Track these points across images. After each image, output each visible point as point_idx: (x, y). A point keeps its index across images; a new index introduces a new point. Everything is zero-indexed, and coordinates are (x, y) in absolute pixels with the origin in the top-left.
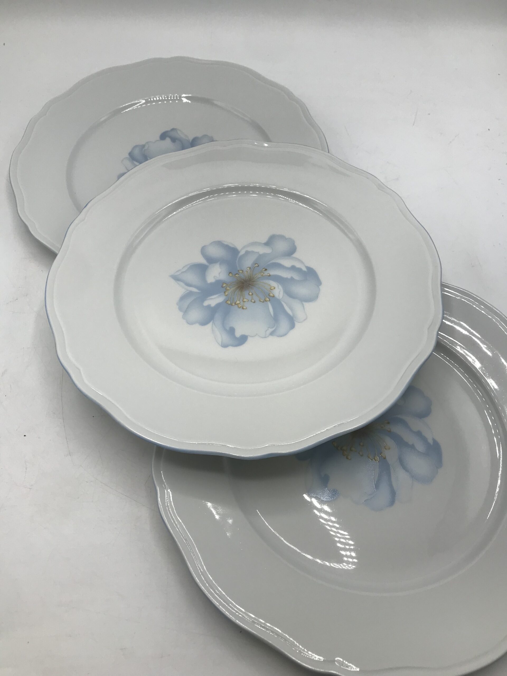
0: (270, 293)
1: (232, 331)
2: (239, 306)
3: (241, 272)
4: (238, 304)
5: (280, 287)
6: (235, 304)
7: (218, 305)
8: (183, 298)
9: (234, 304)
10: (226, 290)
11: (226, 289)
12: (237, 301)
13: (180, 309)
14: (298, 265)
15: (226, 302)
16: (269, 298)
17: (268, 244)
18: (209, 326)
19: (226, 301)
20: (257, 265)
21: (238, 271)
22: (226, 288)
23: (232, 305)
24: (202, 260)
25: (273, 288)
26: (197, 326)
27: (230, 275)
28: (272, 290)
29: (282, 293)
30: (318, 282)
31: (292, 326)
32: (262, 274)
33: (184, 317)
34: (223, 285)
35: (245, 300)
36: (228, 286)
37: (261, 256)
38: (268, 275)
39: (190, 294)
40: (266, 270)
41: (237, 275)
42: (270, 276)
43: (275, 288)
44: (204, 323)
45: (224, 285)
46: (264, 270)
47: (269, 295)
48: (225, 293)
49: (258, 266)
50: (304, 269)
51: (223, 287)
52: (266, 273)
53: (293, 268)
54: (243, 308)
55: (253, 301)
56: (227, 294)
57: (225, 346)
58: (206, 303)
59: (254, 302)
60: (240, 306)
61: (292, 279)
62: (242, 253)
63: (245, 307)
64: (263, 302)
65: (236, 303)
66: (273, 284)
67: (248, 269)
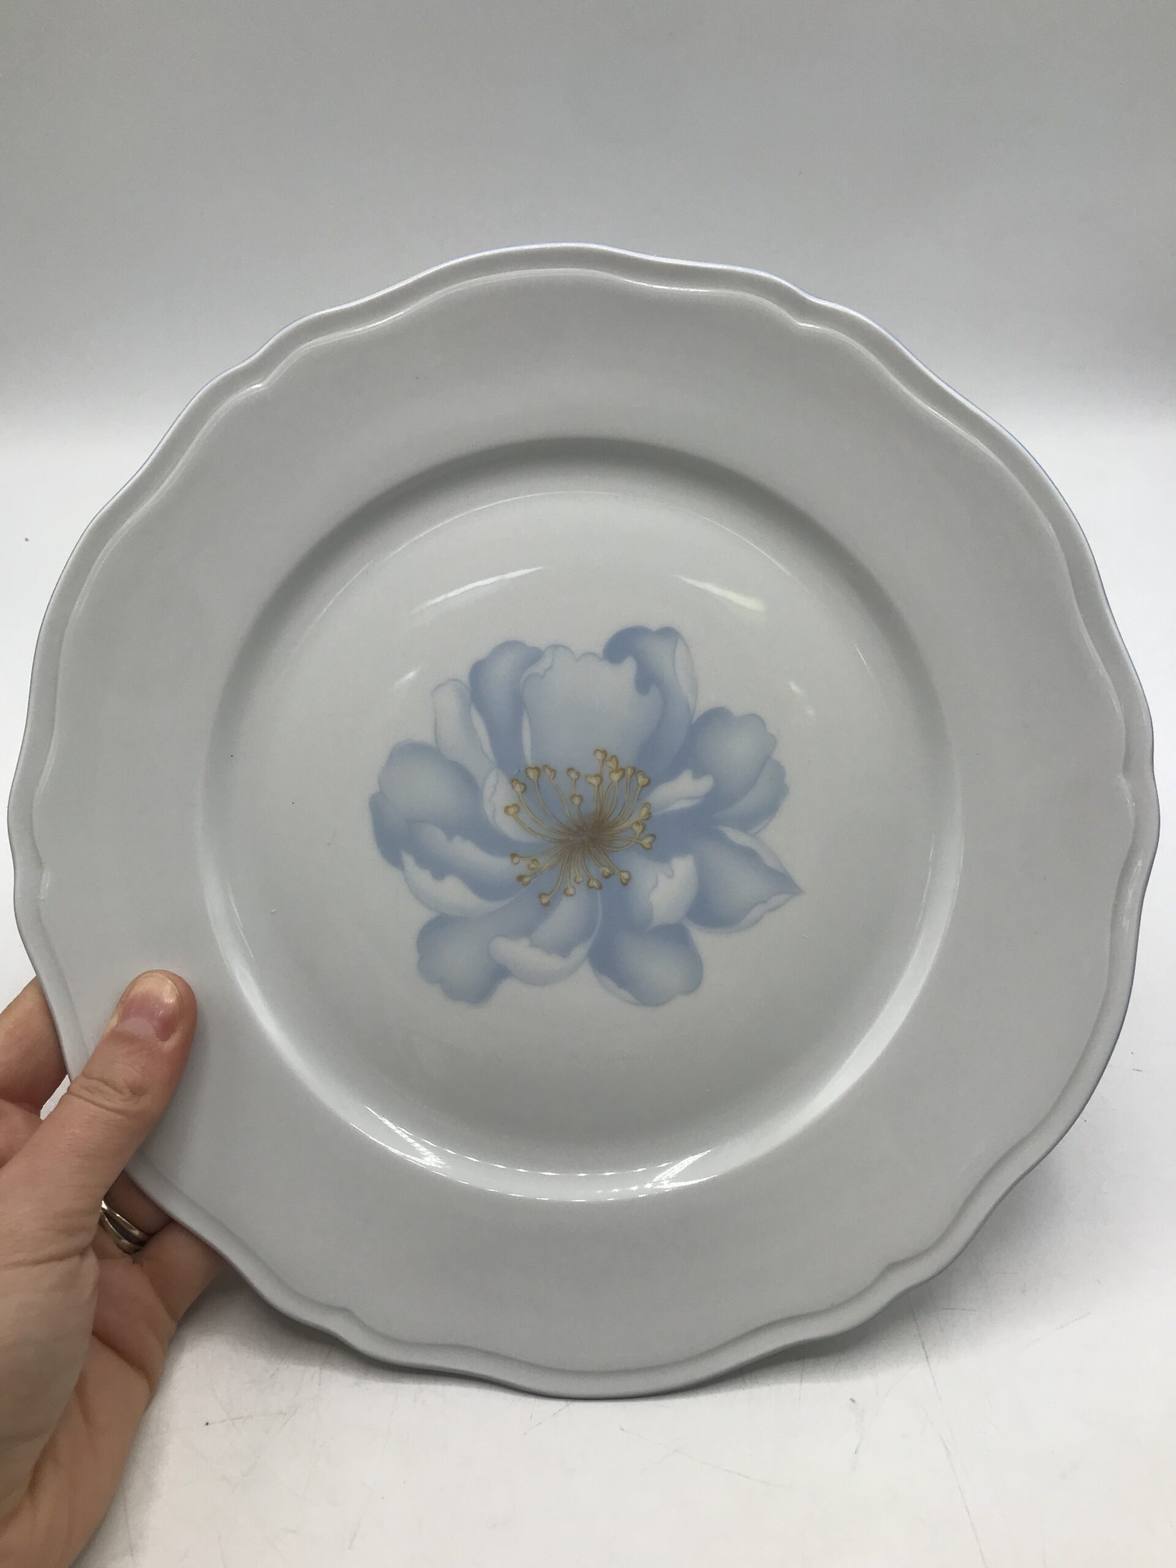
0: (520, 794)
1: (646, 680)
2: (615, 762)
3: (594, 883)
4: (617, 771)
5: (488, 810)
6: (624, 770)
7: (672, 773)
8: (770, 809)
9: (629, 772)
10: (643, 823)
11: (644, 829)
12: (618, 781)
13: (779, 772)
14: (423, 878)
15: (649, 781)
16: (528, 776)
17: (500, 973)
18: (704, 703)
19: (649, 784)
20: (545, 900)
21: (600, 888)
22: (642, 832)
23: (634, 769)
24: (703, 939)
25: (512, 811)
26: (738, 708)
27: (625, 876)
28: (515, 805)
29: (487, 791)
30: (378, 807)
31: (478, 670)
32: (533, 866)
33: (773, 741)
34: (650, 843)
35: (594, 781)
36: (637, 835)
37: (526, 931)
38: (516, 860)
39: (749, 822)
40: (520, 878)
41: (607, 871)
42: (513, 856)
43: (506, 809)
44: (717, 716)
45: (646, 841)
46: (526, 880)
47: (525, 788)
48: (649, 814)
49: (540, 896)
50: (408, 860)
51: (653, 835)
52: (522, 867)
53: (440, 869)
54: (604, 752)
55: (573, 775)
56: (644, 812)
57: (668, 633)
58: (705, 784)
59: (570, 770)
60: (611, 764)
61: (451, 831)
62: (580, 952)
63: (599, 756)
64: (546, 766)
65: (621, 773)
66: (507, 826)
67: (571, 891)
